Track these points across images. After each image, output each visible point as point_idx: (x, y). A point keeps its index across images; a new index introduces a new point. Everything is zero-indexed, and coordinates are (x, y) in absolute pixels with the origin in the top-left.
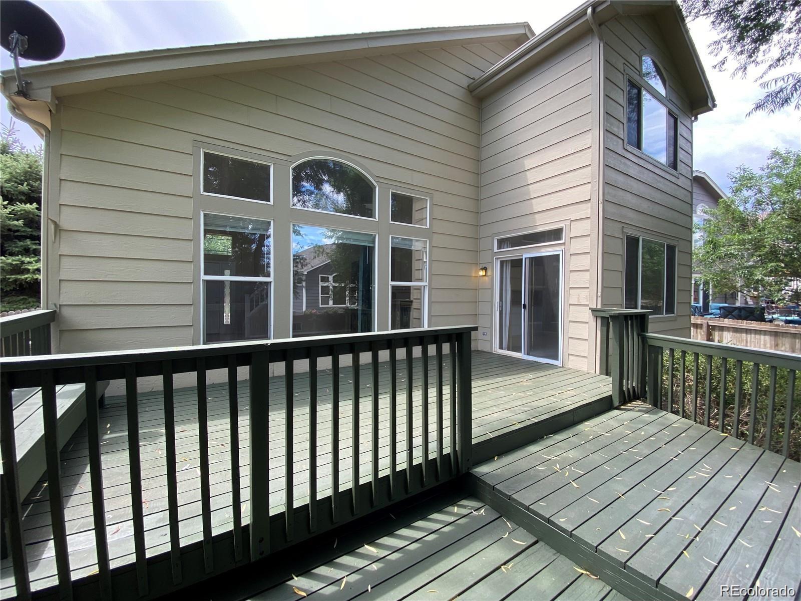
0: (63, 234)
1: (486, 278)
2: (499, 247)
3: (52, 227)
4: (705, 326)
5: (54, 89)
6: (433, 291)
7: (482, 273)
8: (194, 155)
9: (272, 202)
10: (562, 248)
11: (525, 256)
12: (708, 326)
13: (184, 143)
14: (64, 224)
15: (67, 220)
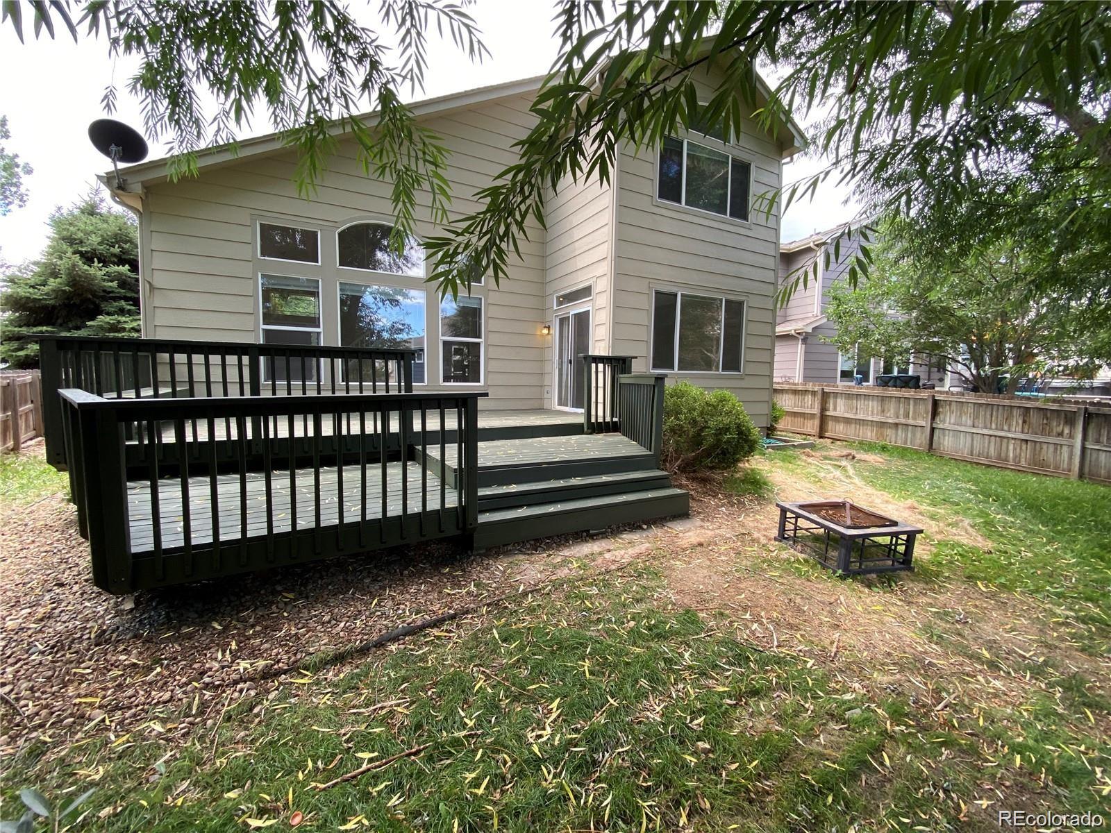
0: (156, 291)
1: (550, 337)
2: (560, 303)
3: (148, 286)
4: (820, 392)
5: (142, 182)
6: (491, 349)
7: (545, 331)
8: (252, 226)
9: (320, 264)
10: (591, 304)
11: (572, 313)
12: (823, 392)
13: (244, 217)
14: (156, 284)
15: (159, 280)
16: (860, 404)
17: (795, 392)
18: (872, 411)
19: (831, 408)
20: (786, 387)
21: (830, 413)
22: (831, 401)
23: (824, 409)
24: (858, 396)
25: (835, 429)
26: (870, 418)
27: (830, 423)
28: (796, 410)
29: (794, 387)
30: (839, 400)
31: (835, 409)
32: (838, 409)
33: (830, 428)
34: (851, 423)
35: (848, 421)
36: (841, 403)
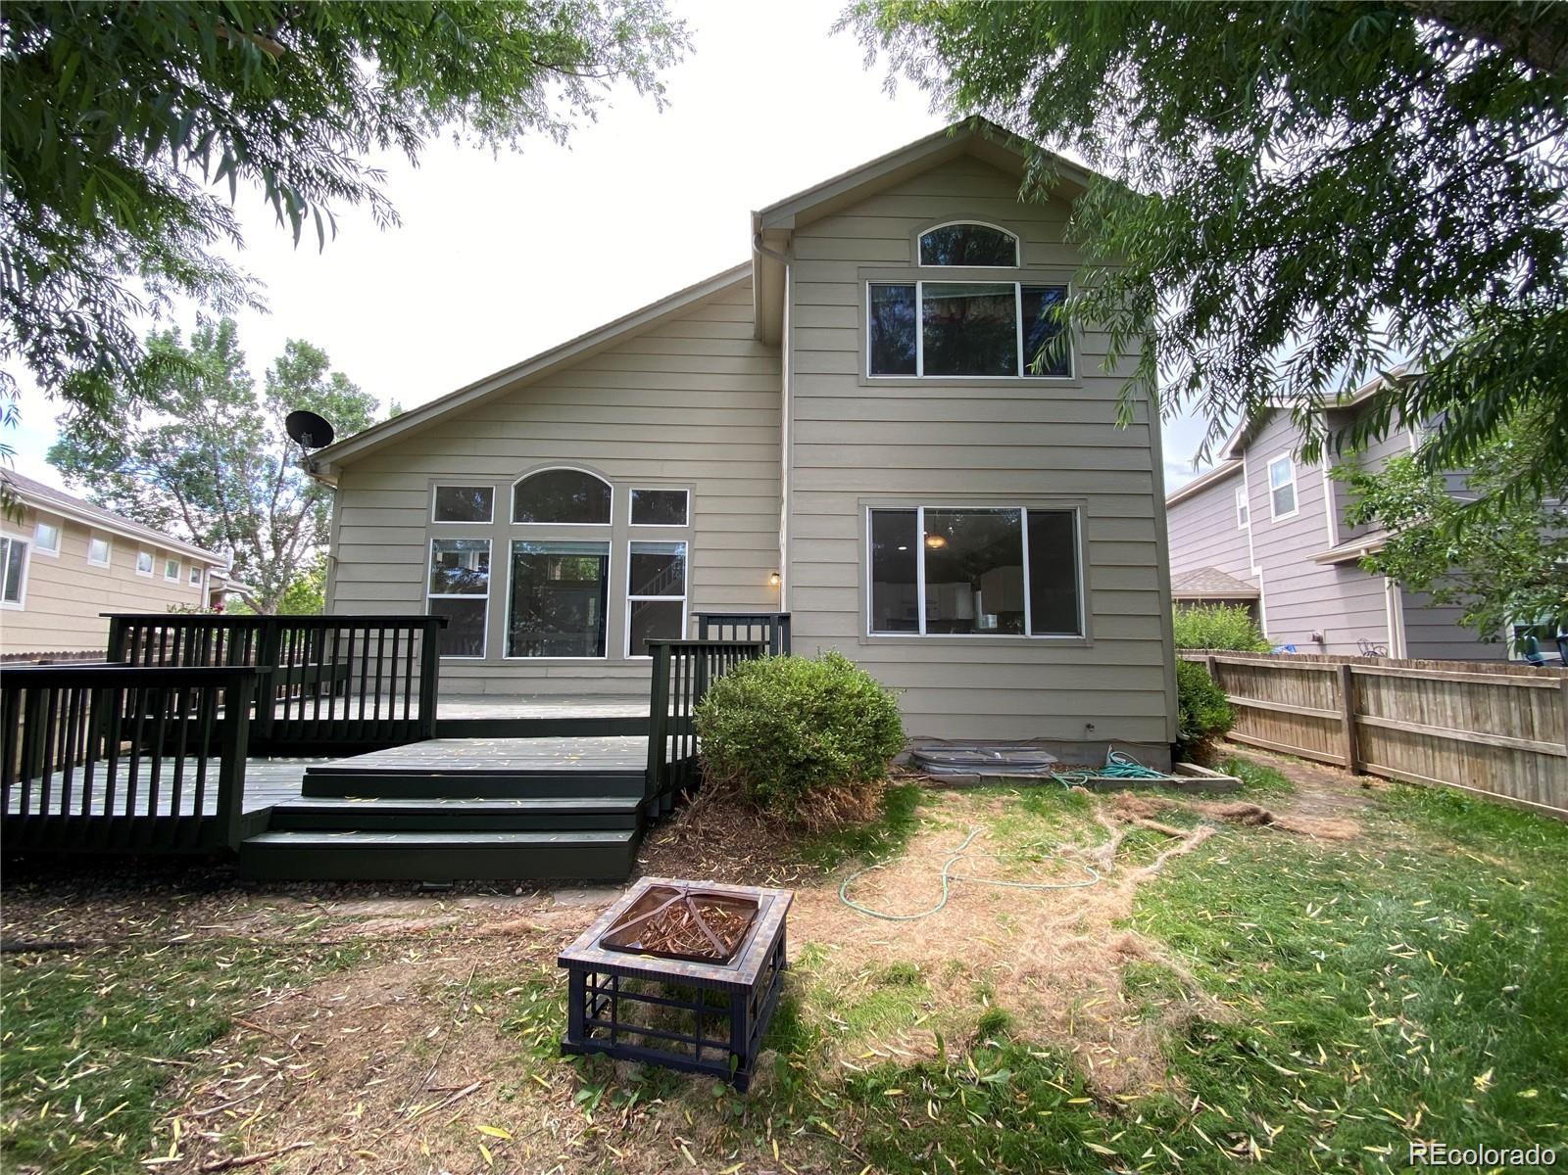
8: (429, 491)
9: (492, 522)
13: (423, 483)
16: (1428, 699)
17: (1302, 674)
18: (1455, 719)
19: (1372, 708)
20: (1284, 664)
21: (1371, 719)
22: (1370, 694)
23: (1356, 710)
24: (1421, 684)
25: (1388, 758)
26: (1450, 734)
27: (1374, 741)
28: (1306, 711)
29: (1296, 665)
30: (1384, 693)
31: (1380, 712)
32: (1385, 710)
33: (1375, 752)
34: (1415, 744)
35: (1409, 739)
36: (1388, 696)
